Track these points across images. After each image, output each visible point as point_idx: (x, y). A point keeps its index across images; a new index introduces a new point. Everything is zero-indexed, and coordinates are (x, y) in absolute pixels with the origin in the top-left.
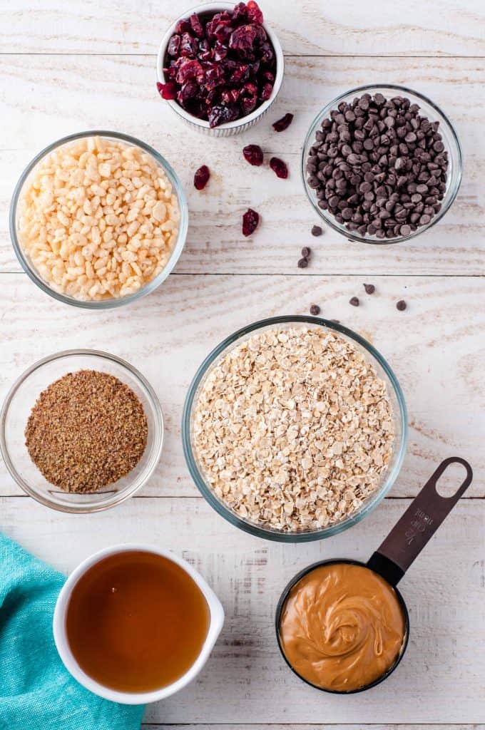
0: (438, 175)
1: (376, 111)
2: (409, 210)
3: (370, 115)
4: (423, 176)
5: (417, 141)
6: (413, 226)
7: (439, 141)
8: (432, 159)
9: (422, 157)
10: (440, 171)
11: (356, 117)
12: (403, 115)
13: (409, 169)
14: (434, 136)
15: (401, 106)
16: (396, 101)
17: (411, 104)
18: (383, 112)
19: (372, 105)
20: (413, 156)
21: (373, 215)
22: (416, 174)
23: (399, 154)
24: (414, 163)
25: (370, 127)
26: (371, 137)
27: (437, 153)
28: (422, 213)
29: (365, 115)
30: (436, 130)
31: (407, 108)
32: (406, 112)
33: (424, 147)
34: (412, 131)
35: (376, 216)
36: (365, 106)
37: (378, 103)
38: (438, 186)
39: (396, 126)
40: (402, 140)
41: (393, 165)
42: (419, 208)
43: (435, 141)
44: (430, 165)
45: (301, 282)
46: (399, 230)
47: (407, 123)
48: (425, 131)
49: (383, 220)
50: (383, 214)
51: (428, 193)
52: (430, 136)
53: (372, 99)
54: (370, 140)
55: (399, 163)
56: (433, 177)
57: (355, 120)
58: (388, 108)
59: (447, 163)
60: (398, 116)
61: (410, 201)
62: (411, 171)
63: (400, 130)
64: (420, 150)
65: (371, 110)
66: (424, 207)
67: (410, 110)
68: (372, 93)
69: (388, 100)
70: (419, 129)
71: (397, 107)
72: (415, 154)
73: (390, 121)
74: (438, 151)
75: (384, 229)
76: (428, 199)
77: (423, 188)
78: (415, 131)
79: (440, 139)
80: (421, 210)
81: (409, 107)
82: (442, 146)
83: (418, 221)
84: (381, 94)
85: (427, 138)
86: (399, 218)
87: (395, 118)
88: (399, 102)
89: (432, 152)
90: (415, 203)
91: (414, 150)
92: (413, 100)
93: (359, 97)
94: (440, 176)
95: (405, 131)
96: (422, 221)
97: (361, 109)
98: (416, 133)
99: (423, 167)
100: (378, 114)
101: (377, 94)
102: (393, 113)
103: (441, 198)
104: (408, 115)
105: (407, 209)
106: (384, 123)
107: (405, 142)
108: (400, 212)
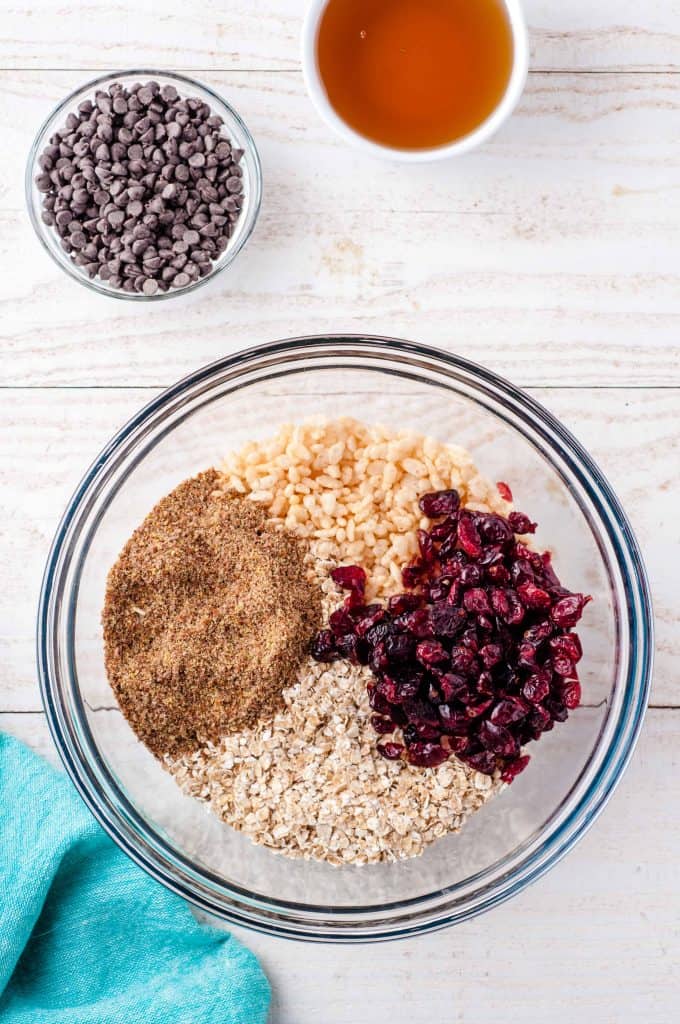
0: (221, 224)
1: (160, 110)
2: (164, 261)
3: (149, 112)
4: (197, 220)
5: (203, 169)
6: (163, 284)
7: (236, 178)
8: (219, 200)
9: (204, 193)
10: (226, 219)
11: (129, 110)
12: (197, 126)
13: (182, 203)
14: (231, 168)
15: (197, 114)
16: (190, 103)
17: (211, 115)
18: (168, 115)
19: (157, 99)
20: (194, 188)
21: (113, 254)
22: (190, 214)
23: (172, 179)
24: (190, 196)
25: (141, 129)
26: (140, 143)
27: (229, 194)
28: (180, 270)
29: (143, 110)
30: (238, 161)
31: (204, 118)
32: (202, 123)
33: (212, 179)
34: (203, 152)
35: (117, 256)
36: (146, 100)
37: (166, 98)
38: (214, 239)
39: (180, 139)
40: (184, 161)
41: (160, 191)
42: (178, 263)
43: (230, 175)
44: (213, 207)
46: (141, 284)
47: (199, 139)
48: (221, 158)
49: (123, 264)
50: (125, 256)
51: (198, 246)
52: (226, 166)
53: (161, 92)
54: (139, 146)
55: (169, 190)
56: (212, 224)
57: (123, 115)
58: (178, 110)
59: (238, 212)
60: (189, 125)
61: (168, 249)
62: (184, 207)
63: (184, 147)
64: (207, 182)
65: (153, 106)
66: (186, 263)
67: (209, 122)
68: (163, 82)
69: (183, 99)
70: (213, 151)
71: (192, 113)
72: (197, 185)
73: (174, 130)
74: (231, 190)
75: (122, 277)
76: (195, 254)
77: (191, 237)
78: (206, 153)
79: (239, 175)
80: (181, 265)
81: (208, 117)
82: (239, 186)
83: (171, 279)
84: (174, 88)
85: (220, 169)
86: (147, 267)
87: (183, 127)
88: (194, 106)
89: (221, 190)
90: (177, 254)
91: (197, 180)
92: (216, 110)
93: (143, 83)
94: (224, 226)
95: (191, 151)
96: (176, 281)
97: (138, 99)
98: (206, 157)
99: (202, 207)
100: (162, 114)
101: (169, 87)
102: (182, 119)
103: (215, 257)
104: (203, 129)
105: (162, 259)
106: (166, 129)
107: (187, 165)
108: (149, 260)
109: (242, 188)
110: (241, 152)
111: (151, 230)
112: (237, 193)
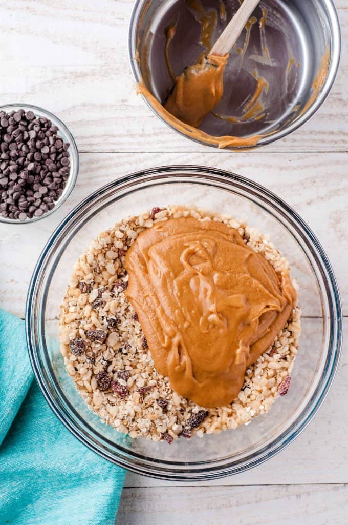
0: (58, 182)
1: (25, 124)
2: (29, 203)
3: (20, 126)
4: (46, 181)
5: (49, 154)
6: (29, 215)
7: (66, 158)
8: (57, 170)
9: (50, 167)
10: (61, 180)
11: (9, 125)
12: (44, 132)
13: (37, 173)
14: (63, 153)
15: (45, 125)
16: (41, 120)
17: (52, 126)
18: (29, 126)
19: (24, 118)
20: (44, 164)
21: (3, 200)
22: (42, 178)
23: (32, 160)
24: (42, 169)
25: (16, 135)
26: (16, 142)
27: (62, 166)
28: (38, 207)
29: (16, 125)
30: (66, 149)
31: (48, 127)
32: (47, 130)
33: (53, 159)
34: (48, 145)
35: (5, 201)
36: (18, 119)
37: (28, 118)
38: (55, 191)
39: (36, 139)
40: (39, 150)
41: (26, 166)
42: (37, 204)
43: (63, 157)
44: (54, 174)
45: (212, 158)
46: (18, 215)
47: (46, 138)
48: (58, 147)
49: (8, 205)
50: (9, 201)
51: (47, 194)
52: (61, 153)
53: (26, 114)
54: (15, 144)
55: (31, 166)
56: (54, 183)
57: (7, 127)
58: (35, 124)
59: (68, 176)
60: (40, 132)
61: (32, 196)
62: (39, 174)
63: (38, 143)
64: (51, 161)
65: (22, 122)
66: (41, 204)
67: (51, 129)
68: (26, 110)
69: (37, 118)
70: (53, 145)
71: (42, 125)
72: (46, 162)
73: (33, 134)
74: (64, 164)
75: (8, 211)
76: (46, 199)
77: (43, 190)
78: (50, 146)
79: (67, 157)
80: (38, 205)
81: (50, 127)
82: (68, 162)
83: (33, 212)
84: (32, 112)
85: (58, 153)
86: (21, 207)
87: (37, 133)
88: (43, 122)
89: (58, 164)
90: (36, 199)
91: (46, 160)
92: (55, 123)
93: (16, 111)
94: (60, 183)
95: (42, 145)
96: (36, 213)
97: (14, 119)
98: (50, 148)
99: (49, 174)
100: (26, 126)
101: (29, 112)
102: (37, 128)
103: (56, 200)
104: (48, 133)
105: (28, 202)
106: (28, 134)
107: (40, 152)
108: (22, 202)
109: (69, 163)
110: (68, 145)
111: (22, 187)
112: (67, 166)
